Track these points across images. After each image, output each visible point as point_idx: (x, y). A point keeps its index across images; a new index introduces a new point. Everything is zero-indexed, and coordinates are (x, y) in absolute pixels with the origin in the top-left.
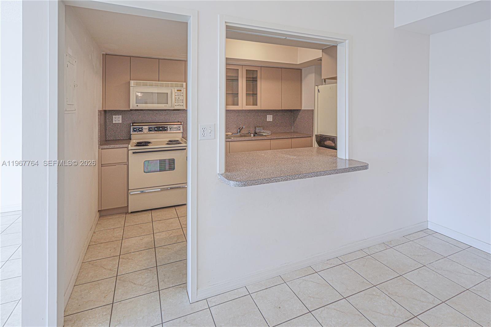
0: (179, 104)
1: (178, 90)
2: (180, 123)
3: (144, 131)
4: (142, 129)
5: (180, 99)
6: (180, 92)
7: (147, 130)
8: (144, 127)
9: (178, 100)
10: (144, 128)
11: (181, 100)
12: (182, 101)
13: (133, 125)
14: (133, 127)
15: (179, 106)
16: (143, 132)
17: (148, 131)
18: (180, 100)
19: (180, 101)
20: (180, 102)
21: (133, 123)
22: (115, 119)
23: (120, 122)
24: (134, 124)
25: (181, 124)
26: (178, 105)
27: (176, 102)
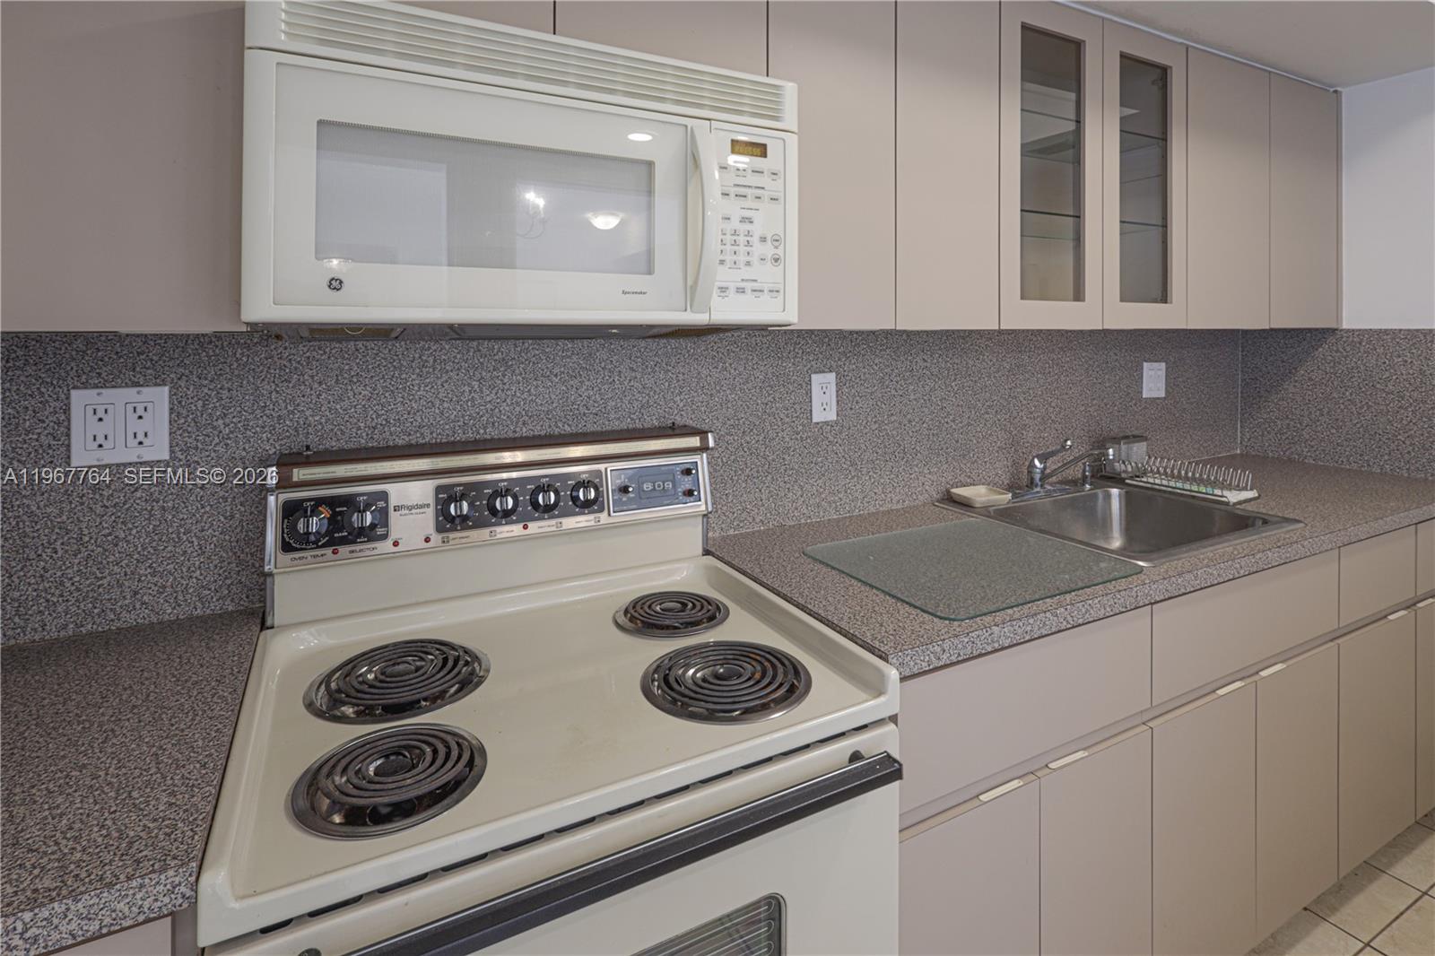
0: (746, 273)
1: (737, 147)
2: (695, 442)
3: (393, 536)
4: (383, 517)
5: (758, 229)
6: (759, 162)
7: (427, 519)
8: (396, 492)
9: (742, 239)
10: (393, 502)
11: (763, 239)
12: (768, 250)
13: (284, 484)
14: (284, 497)
15: (749, 296)
16: (385, 537)
17: (430, 528)
18: (755, 240)
19: (759, 249)
20: (755, 259)
21: (287, 461)
22: (100, 430)
23: (148, 455)
24: (299, 474)
25: (704, 448)
26: (741, 291)
27: (729, 258)
